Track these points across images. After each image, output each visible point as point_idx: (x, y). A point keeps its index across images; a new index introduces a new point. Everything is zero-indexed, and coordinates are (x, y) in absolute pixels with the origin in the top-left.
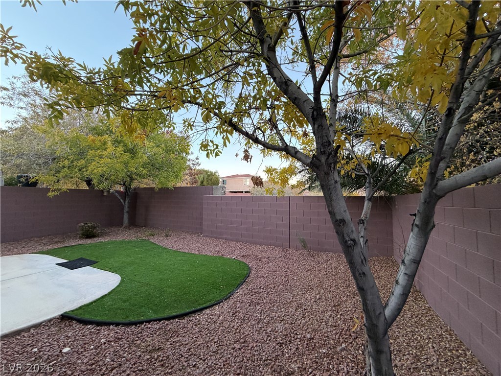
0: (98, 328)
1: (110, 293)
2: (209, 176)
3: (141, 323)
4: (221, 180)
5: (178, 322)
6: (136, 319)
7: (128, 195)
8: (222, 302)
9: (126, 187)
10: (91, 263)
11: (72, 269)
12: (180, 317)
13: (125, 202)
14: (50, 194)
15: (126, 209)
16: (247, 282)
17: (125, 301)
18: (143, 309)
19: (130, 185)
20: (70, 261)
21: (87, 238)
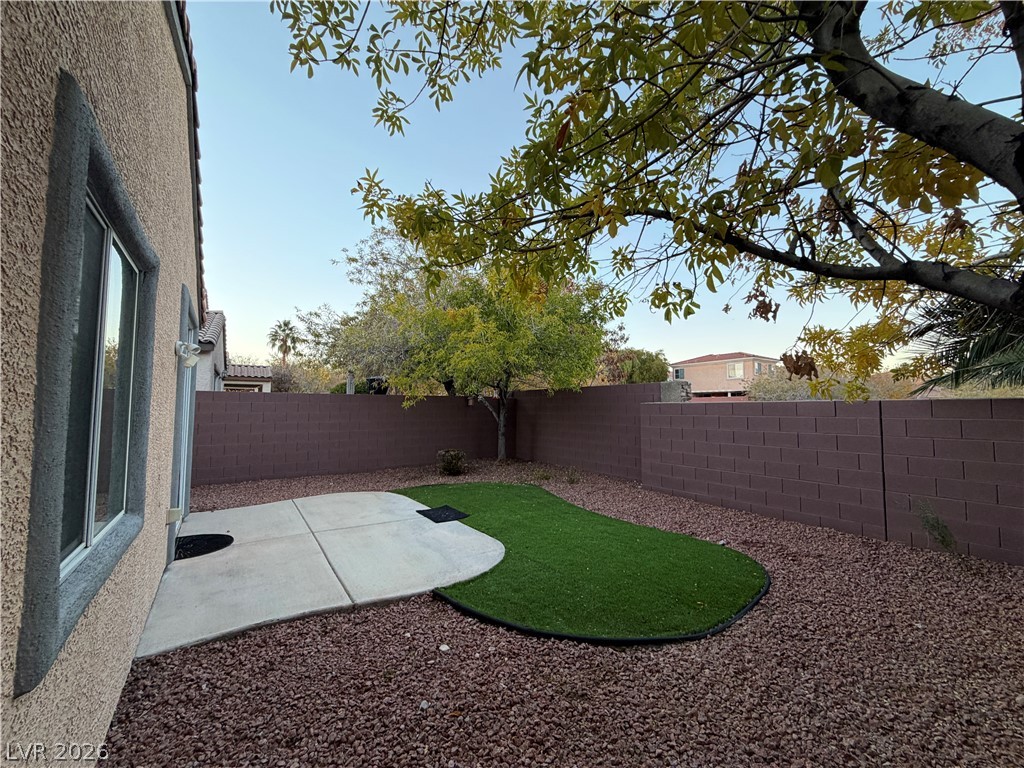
0: (482, 626)
1: (492, 571)
2: (643, 362)
3: (548, 636)
4: (671, 369)
5: (612, 654)
6: (538, 626)
7: (503, 404)
8: (705, 637)
9: (501, 391)
10: (460, 516)
11: (437, 522)
12: (617, 646)
13: (499, 417)
14: (406, 404)
15: (502, 430)
16: (762, 605)
17: (516, 591)
18: (547, 612)
19: (506, 387)
20: (432, 510)
21: (449, 475)
